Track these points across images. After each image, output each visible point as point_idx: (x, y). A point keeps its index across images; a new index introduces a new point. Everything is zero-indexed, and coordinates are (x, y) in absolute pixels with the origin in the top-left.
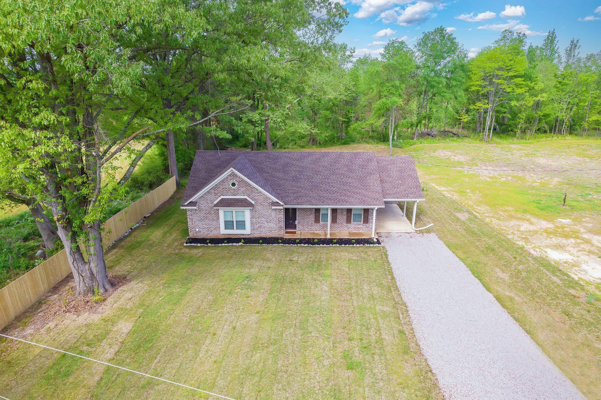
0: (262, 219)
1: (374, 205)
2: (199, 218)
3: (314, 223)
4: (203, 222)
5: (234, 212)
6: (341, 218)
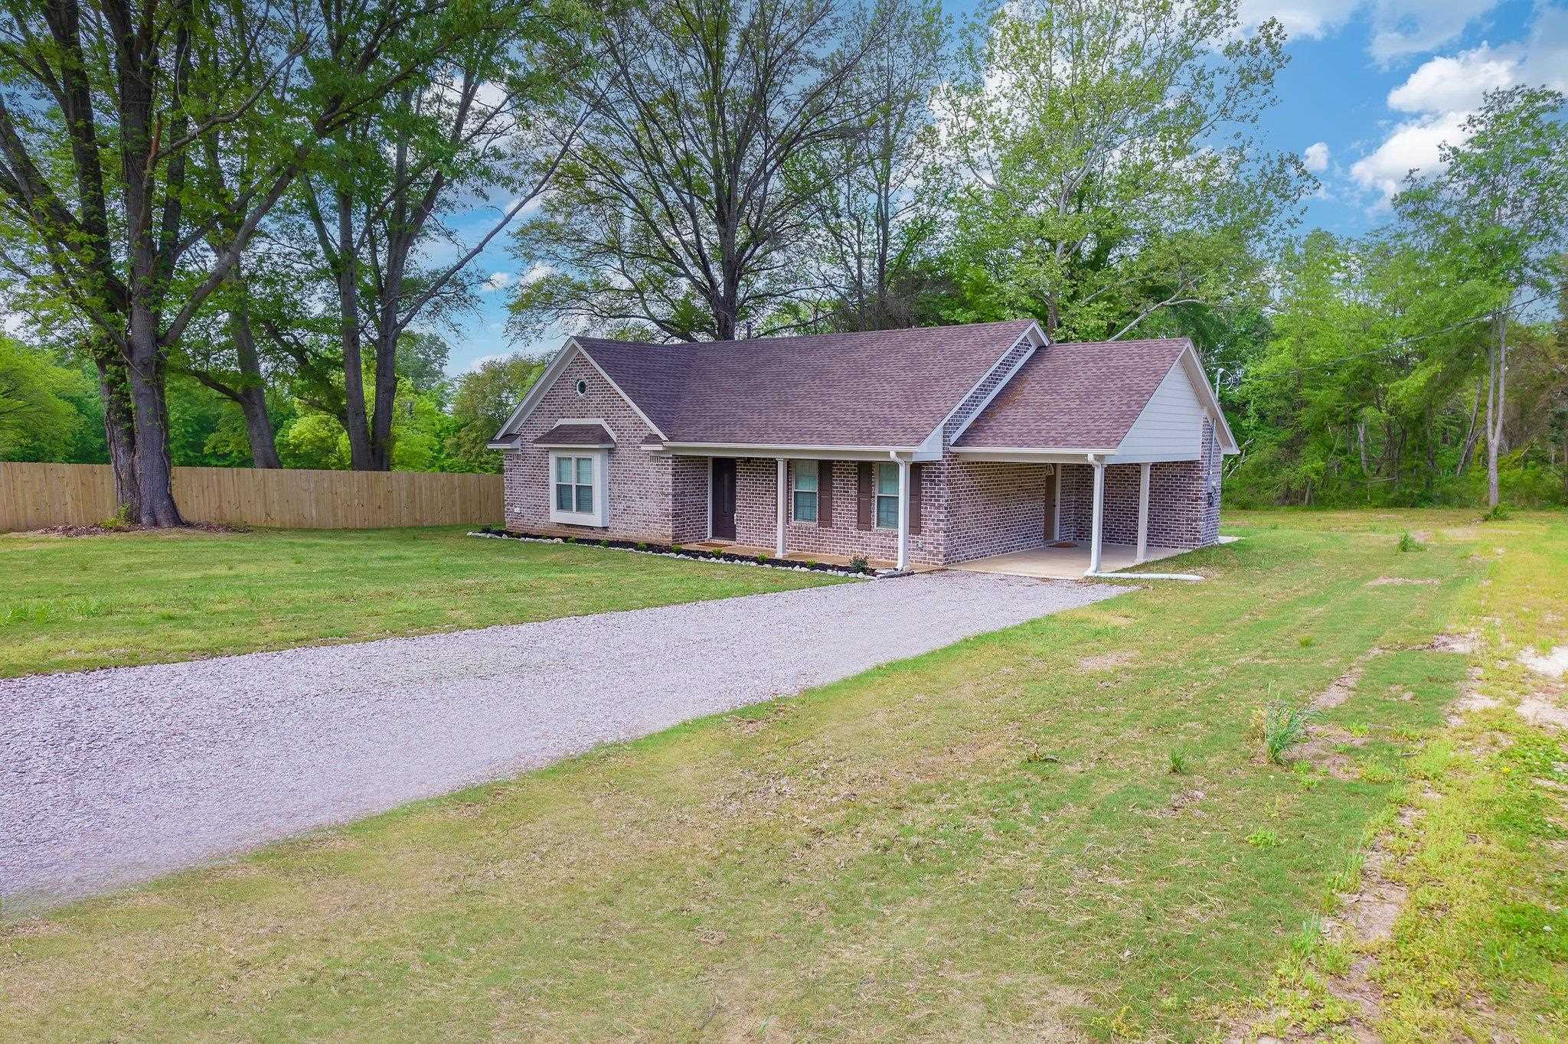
0: (631, 487)
2: (522, 480)
5: (574, 462)
6: (845, 509)
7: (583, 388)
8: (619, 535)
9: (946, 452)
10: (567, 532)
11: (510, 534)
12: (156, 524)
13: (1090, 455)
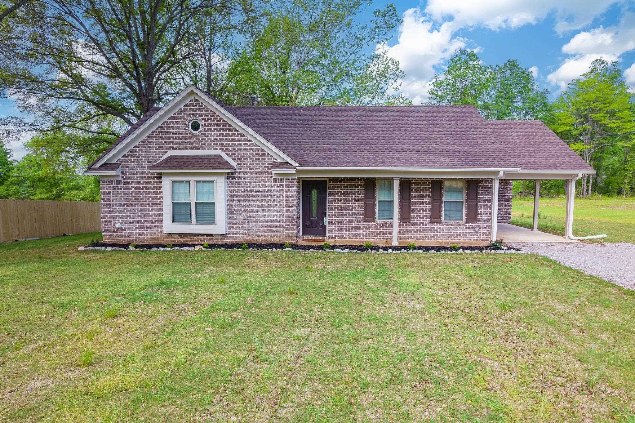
0: (253, 202)
1: (495, 167)
2: (123, 201)
3: (362, 222)
4: (131, 209)
5: (193, 184)
6: (421, 210)
7: (195, 126)
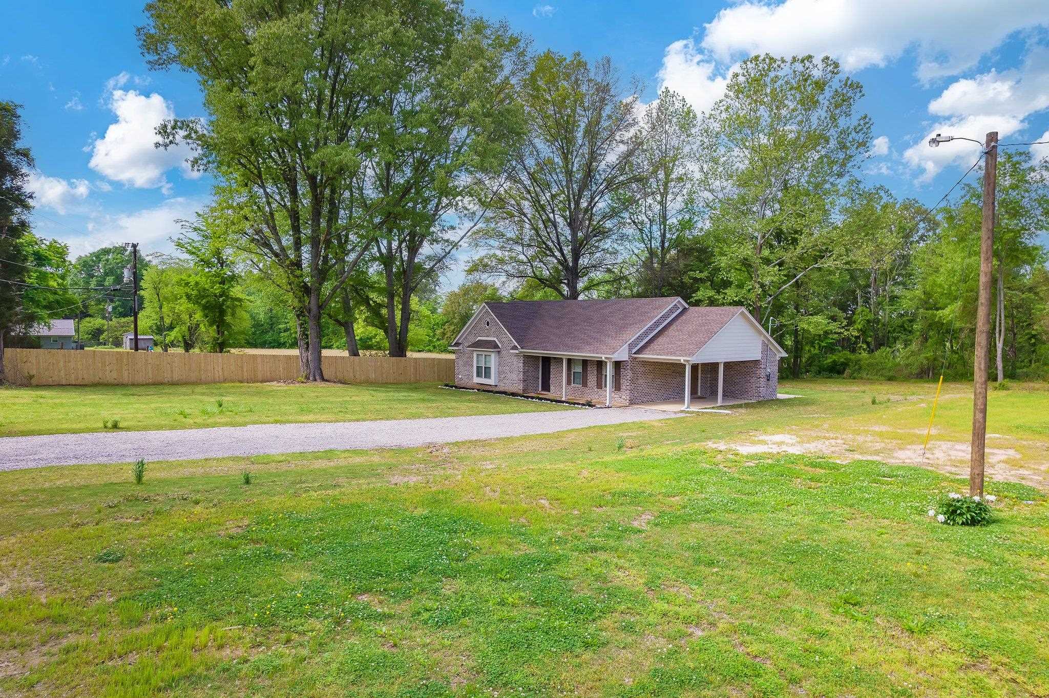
0: (507, 368)
2: (463, 363)
4: (465, 368)
5: (483, 356)
6: (592, 379)
7: (488, 324)
8: (501, 389)
9: (630, 356)
10: (480, 387)
11: (456, 387)
12: (315, 380)
13: (682, 360)
